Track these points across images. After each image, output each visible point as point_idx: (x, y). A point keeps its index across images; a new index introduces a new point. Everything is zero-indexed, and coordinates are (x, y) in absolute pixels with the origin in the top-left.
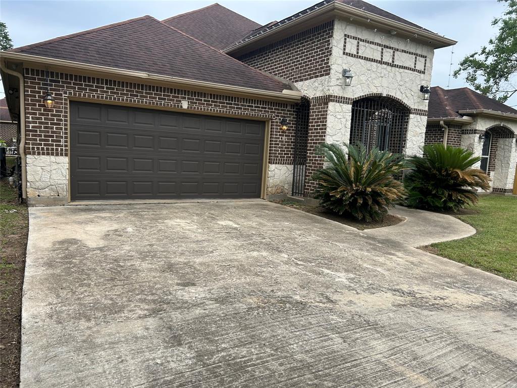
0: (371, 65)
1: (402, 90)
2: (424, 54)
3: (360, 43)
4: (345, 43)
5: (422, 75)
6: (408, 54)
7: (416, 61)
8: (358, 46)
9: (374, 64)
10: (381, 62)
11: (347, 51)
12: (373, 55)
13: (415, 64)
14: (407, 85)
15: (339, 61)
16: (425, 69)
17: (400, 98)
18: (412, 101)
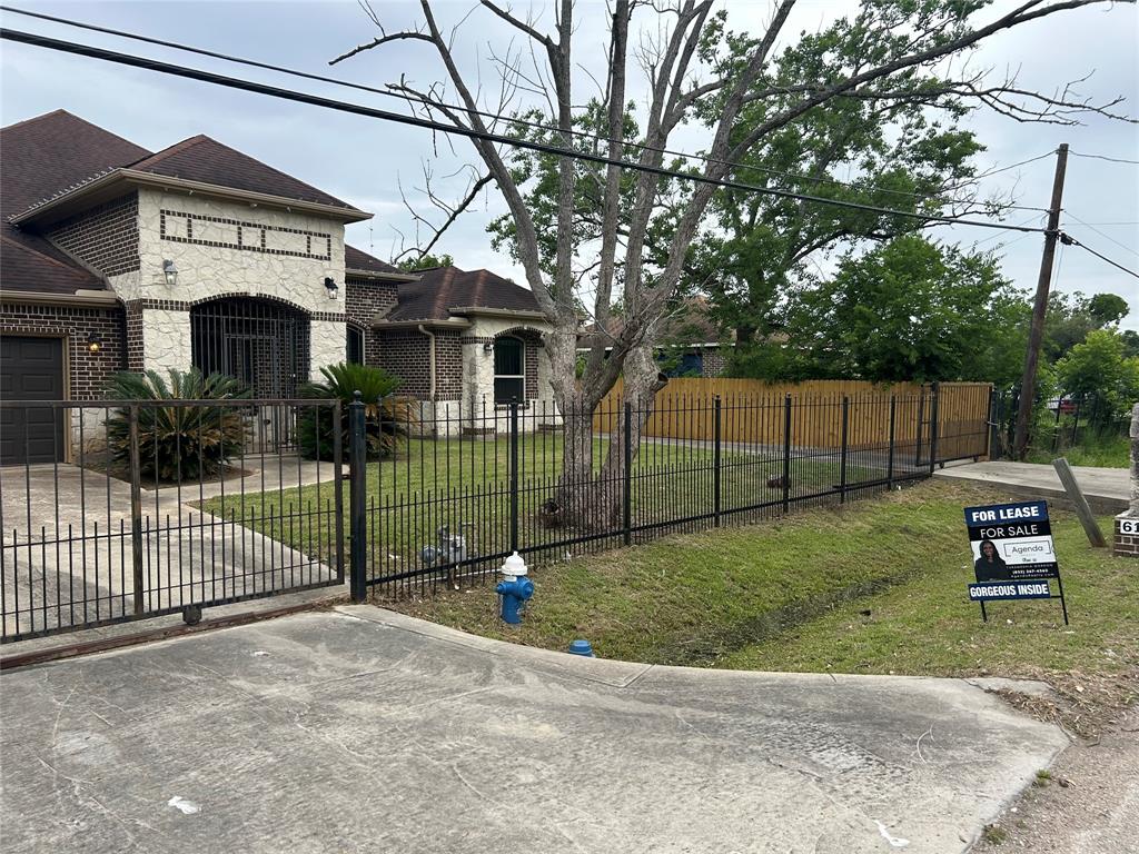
0: (221, 253)
1: (287, 286)
2: (324, 231)
3: (194, 221)
4: (163, 222)
5: (326, 263)
6: (292, 234)
7: (309, 242)
8: (190, 226)
9: (227, 251)
10: (239, 247)
11: (167, 234)
12: (222, 238)
13: (309, 247)
14: (297, 278)
15: (156, 249)
16: (329, 254)
17: (286, 298)
18: (312, 300)
